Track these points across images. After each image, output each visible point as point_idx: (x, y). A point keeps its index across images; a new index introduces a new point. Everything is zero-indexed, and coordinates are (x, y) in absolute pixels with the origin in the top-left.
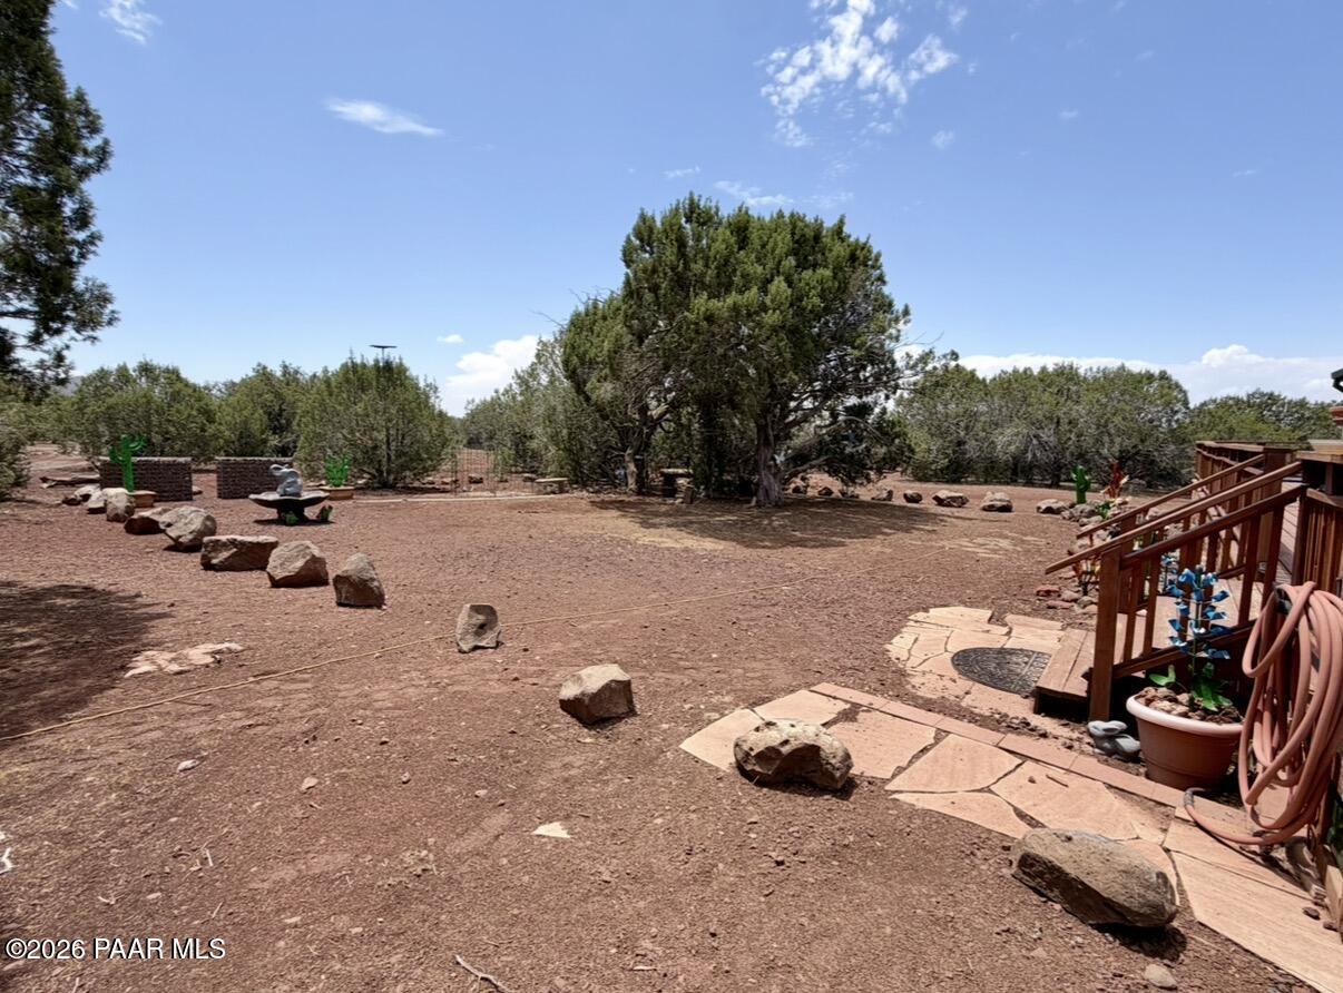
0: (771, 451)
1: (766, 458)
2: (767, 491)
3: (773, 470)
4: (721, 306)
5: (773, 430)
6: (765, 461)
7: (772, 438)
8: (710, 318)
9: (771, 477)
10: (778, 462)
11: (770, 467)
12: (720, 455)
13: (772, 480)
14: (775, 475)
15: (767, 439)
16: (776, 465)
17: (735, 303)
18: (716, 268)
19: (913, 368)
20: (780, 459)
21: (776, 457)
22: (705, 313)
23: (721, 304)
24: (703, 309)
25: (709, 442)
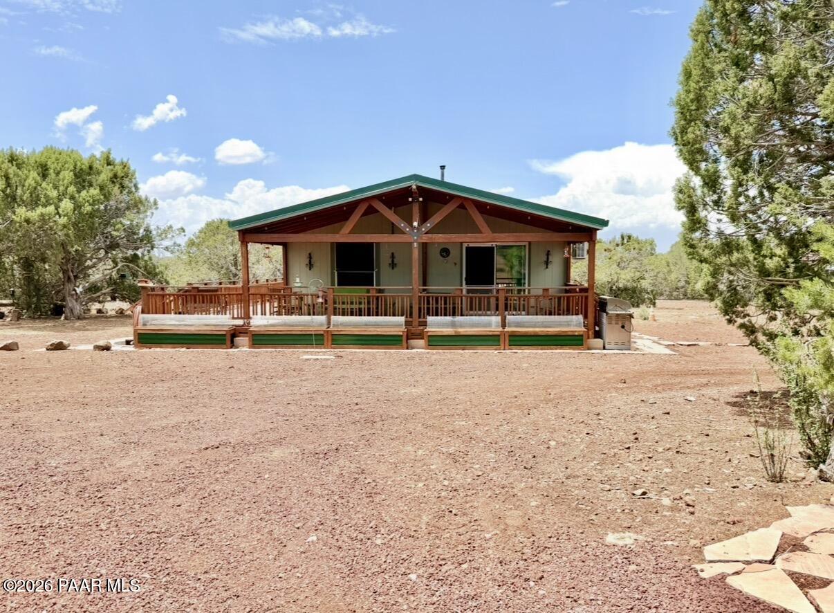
0: (73, 285)
1: (70, 289)
2: (72, 310)
3: (75, 297)
4: (34, 215)
5: (73, 273)
6: (69, 292)
7: (72, 278)
8: (28, 221)
9: (74, 301)
10: (78, 292)
11: (72, 295)
12: (38, 289)
13: (75, 303)
14: (76, 300)
15: (69, 278)
16: (77, 294)
17: (42, 213)
18: (30, 193)
19: (160, 236)
20: (79, 290)
21: (76, 288)
22: (25, 218)
23: (34, 214)
24: (23, 216)
25: (29, 280)
